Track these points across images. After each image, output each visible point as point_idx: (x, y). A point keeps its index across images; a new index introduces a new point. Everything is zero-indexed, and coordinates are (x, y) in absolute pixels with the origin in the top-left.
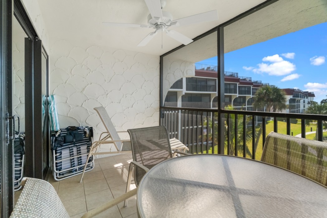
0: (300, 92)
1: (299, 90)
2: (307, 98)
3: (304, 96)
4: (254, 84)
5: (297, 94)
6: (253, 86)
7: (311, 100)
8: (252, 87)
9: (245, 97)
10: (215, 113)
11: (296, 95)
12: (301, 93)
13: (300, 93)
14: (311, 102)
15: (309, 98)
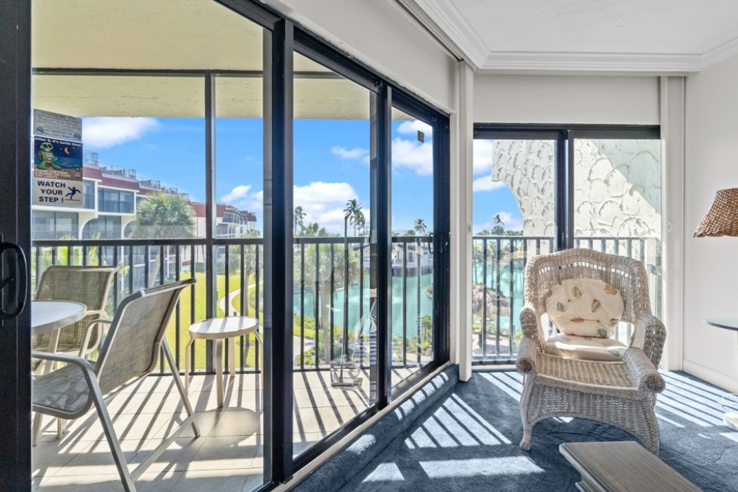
0: (233, 212)
1: (233, 208)
2: (246, 223)
3: (241, 219)
4: (141, 187)
5: (229, 215)
6: (138, 191)
7: (252, 228)
8: (137, 193)
9: (120, 217)
10: (75, 248)
11: (227, 217)
12: (236, 213)
13: (234, 214)
14: (252, 230)
15: (249, 223)
